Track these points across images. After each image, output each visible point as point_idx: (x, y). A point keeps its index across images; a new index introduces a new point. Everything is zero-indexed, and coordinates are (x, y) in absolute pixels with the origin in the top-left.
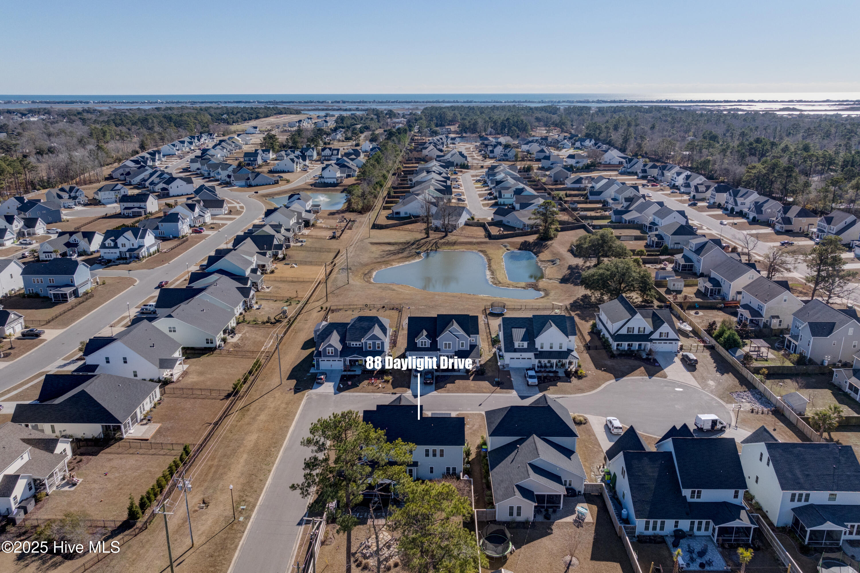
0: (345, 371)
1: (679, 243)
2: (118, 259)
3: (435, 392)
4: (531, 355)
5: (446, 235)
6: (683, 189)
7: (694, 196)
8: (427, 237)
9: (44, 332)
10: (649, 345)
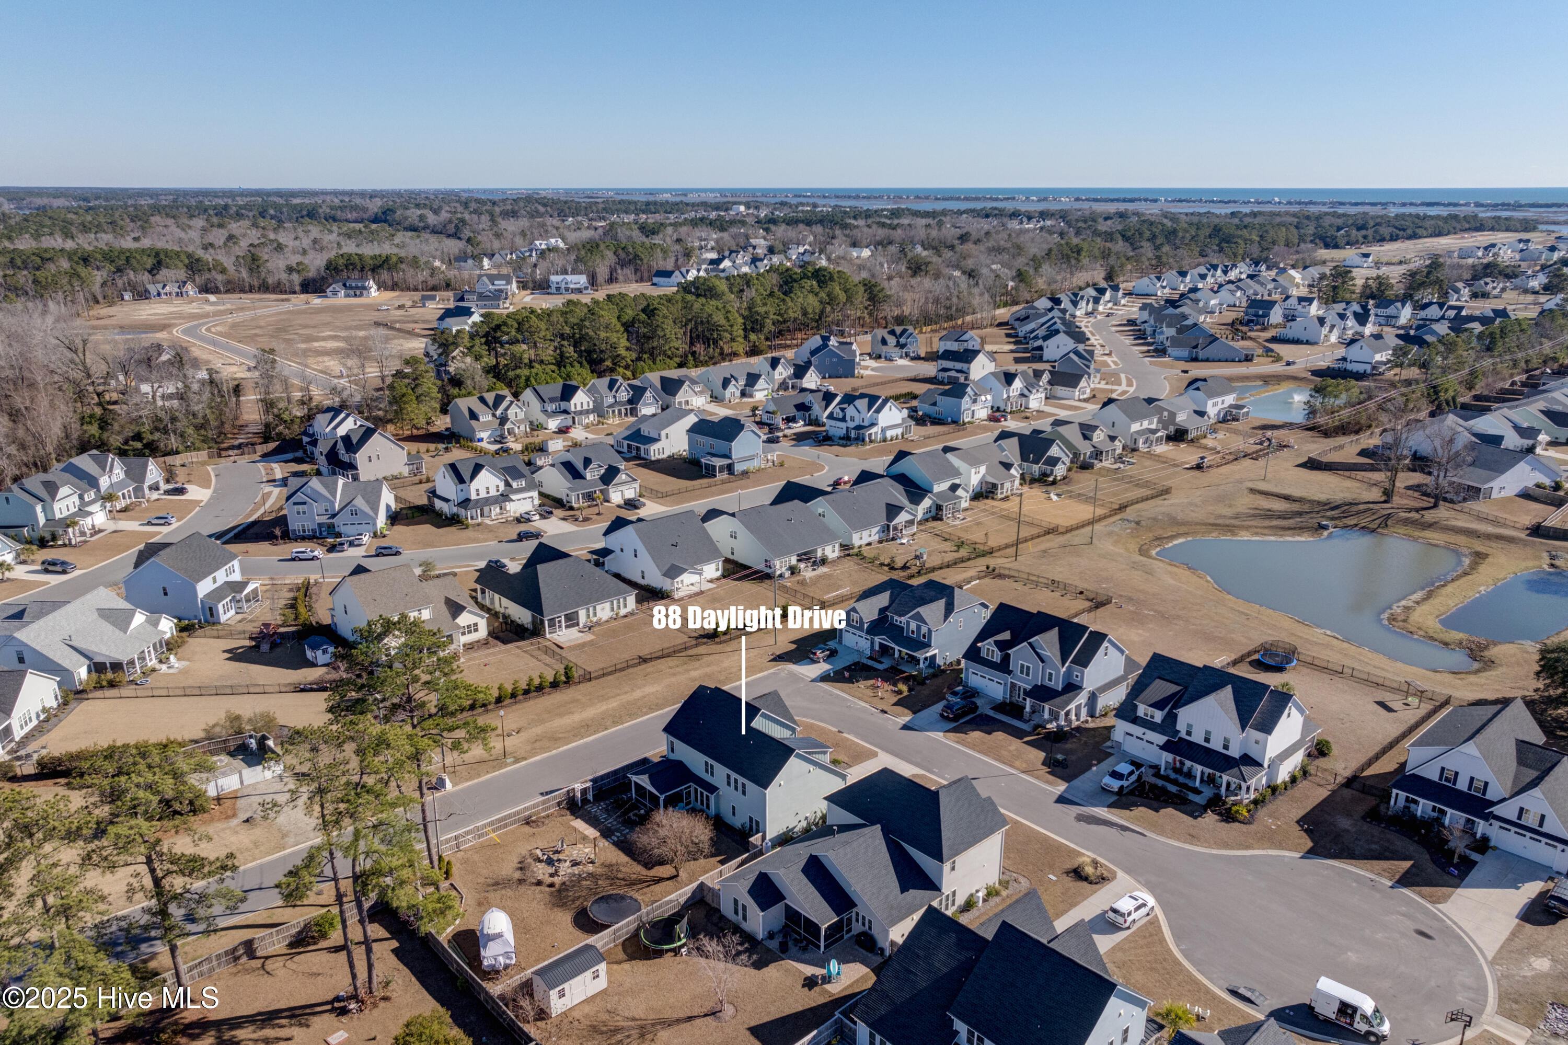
0: (870, 658)
2: (840, 438)
3: (941, 734)
4: (1161, 739)
5: (1435, 506)
8: (1385, 502)
9: (644, 505)
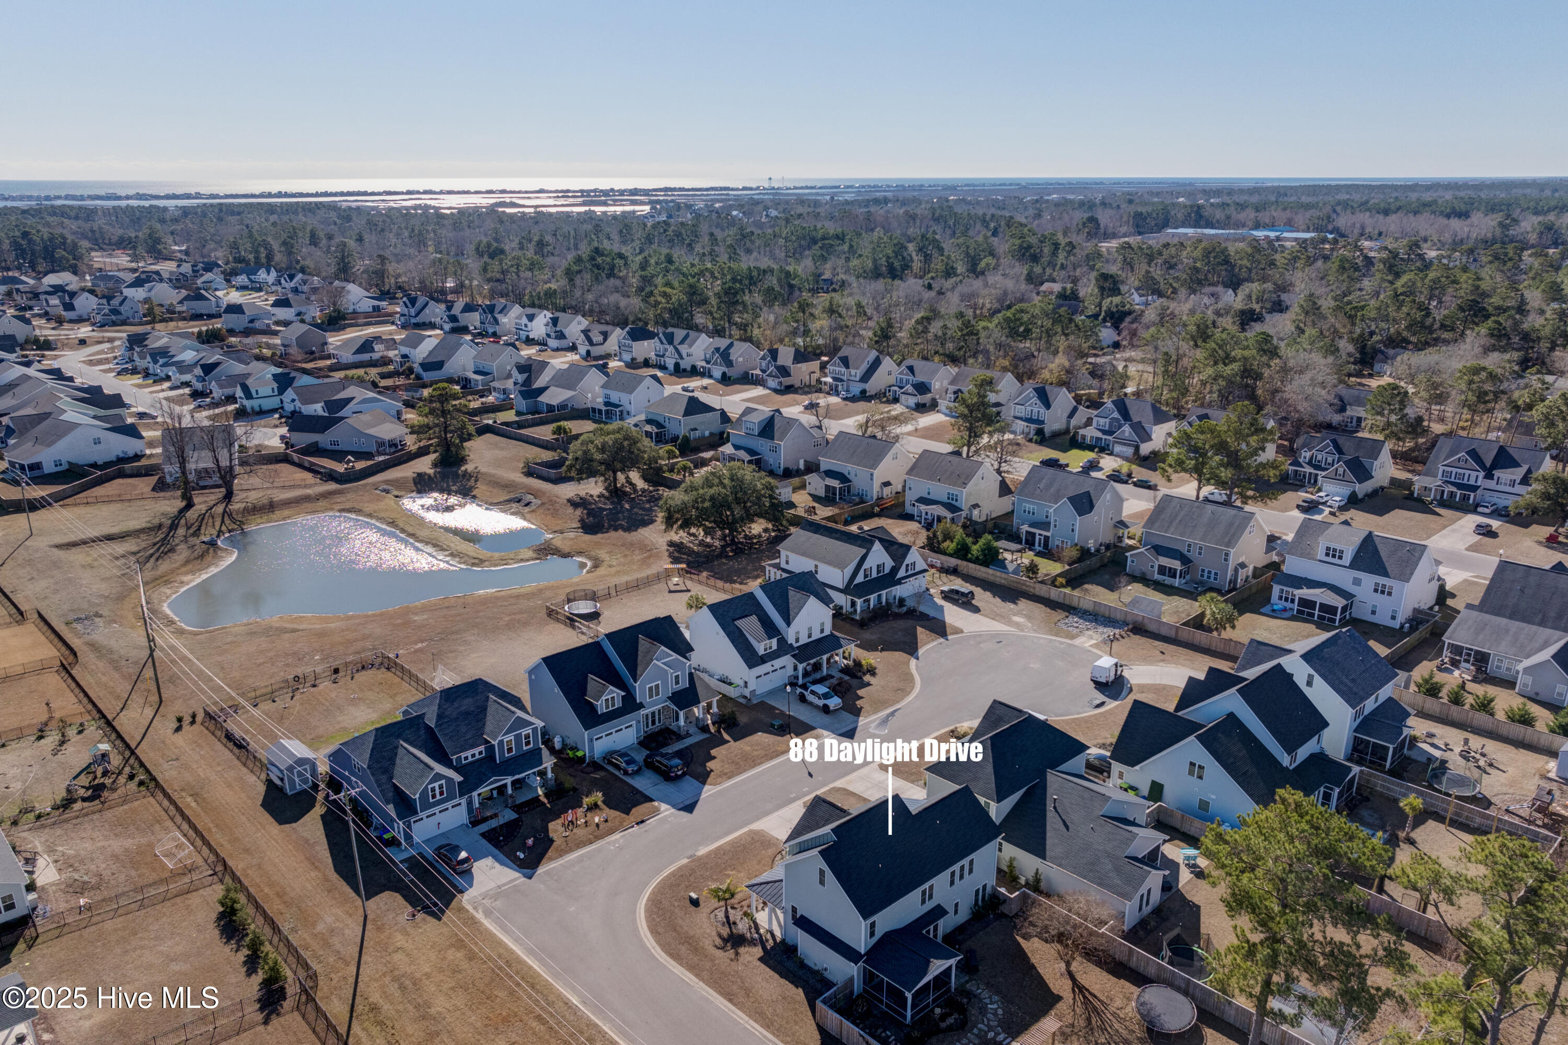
1: (695, 429)
4: (787, 661)
5: (230, 493)
6: (553, 343)
7: (588, 352)
8: (190, 506)
10: (899, 591)
